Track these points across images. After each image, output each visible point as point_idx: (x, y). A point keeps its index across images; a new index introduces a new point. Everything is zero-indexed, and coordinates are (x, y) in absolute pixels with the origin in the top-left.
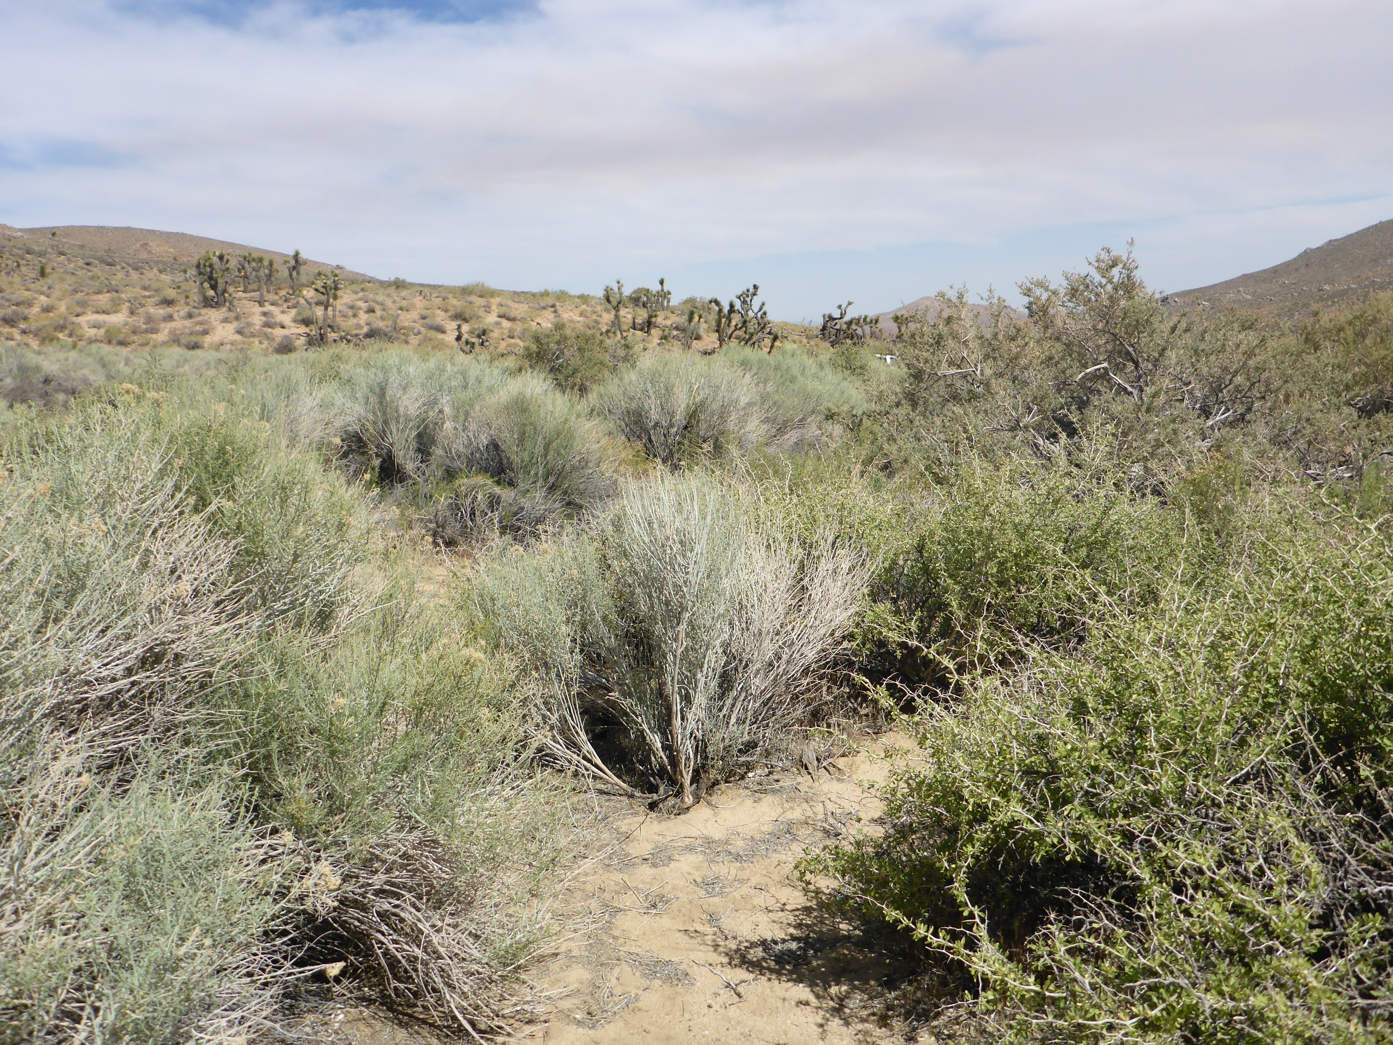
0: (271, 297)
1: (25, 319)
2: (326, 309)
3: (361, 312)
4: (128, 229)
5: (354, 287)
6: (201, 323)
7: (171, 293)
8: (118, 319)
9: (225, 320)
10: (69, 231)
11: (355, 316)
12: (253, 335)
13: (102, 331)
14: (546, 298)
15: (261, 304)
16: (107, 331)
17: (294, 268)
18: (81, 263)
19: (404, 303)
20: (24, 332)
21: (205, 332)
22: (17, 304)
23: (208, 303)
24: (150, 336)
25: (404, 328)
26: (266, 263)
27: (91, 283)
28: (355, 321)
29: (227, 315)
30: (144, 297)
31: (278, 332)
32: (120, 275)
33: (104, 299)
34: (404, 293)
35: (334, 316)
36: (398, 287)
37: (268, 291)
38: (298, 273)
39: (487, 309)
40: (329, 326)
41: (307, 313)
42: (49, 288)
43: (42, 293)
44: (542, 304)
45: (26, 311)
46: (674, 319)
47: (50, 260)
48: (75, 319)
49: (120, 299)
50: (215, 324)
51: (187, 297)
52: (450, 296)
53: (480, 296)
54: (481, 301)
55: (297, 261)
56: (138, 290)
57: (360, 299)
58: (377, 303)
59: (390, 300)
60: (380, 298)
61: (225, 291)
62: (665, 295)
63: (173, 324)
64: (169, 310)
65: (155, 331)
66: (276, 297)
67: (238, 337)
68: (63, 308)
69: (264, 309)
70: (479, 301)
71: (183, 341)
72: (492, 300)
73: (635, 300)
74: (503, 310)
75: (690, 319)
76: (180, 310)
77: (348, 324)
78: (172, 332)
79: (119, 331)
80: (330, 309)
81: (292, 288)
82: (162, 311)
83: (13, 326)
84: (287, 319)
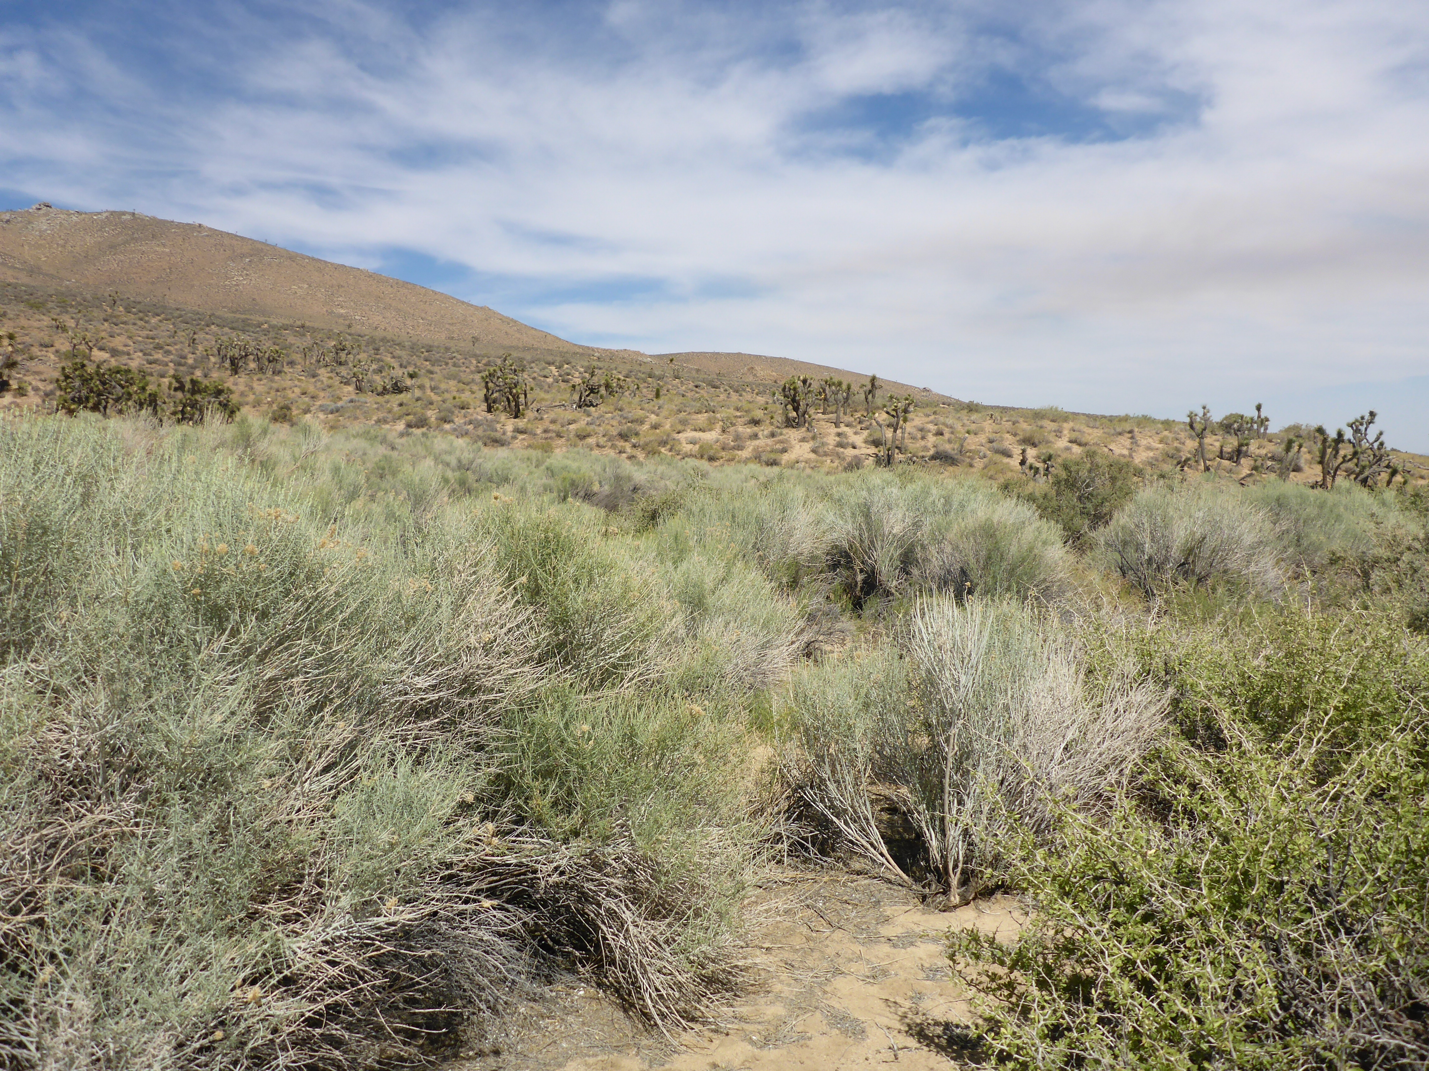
0: (848, 419)
1: (637, 434)
2: (895, 431)
3: (930, 435)
4: (739, 354)
5: (928, 410)
6: (781, 442)
7: (759, 414)
8: (711, 436)
9: (803, 440)
10: (689, 357)
11: (923, 438)
12: (826, 454)
13: (697, 446)
14: (1124, 424)
15: (837, 425)
16: (701, 447)
17: (870, 392)
18: (691, 385)
19: (973, 427)
20: (634, 446)
21: (784, 451)
22: (632, 422)
23: (790, 423)
24: (737, 452)
25: (970, 451)
26: (844, 387)
27: (694, 403)
28: (923, 443)
29: (804, 435)
30: (736, 417)
31: (850, 452)
32: (723, 397)
33: (702, 418)
34: (975, 416)
35: (903, 438)
36: (971, 410)
37: (845, 413)
38: (874, 397)
39: (1058, 434)
40: (897, 447)
41: (877, 435)
42: (659, 408)
43: (653, 412)
44: (1119, 430)
45: (638, 428)
46: (1271, 448)
47: (666, 383)
48: (676, 436)
49: (715, 418)
50: (793, 442)
51: (772, 418)
52: (1021, 420)
53: (1053, 421)
54: (1052, 426)
55: (873, 385)
56: (731, 411)
57: (931, 422)
58: (947, 426)
59: (959, 423)
60: (950, 421)
61: (805, 412)
62: (1263, 422)
63: (757, 442)
64: (755, 429)
65: (740, 448)
66: (852, 419)
67: (813, 456)
68: (667, 427)
69: (839, 430)
70: (1050, 426)
71: (764, 458)
72: (1065, 425)
73: (1228, 426)
74: (1074, 435)
75: (1288, 449)
76: (764, 430)
77: (913, 446)
78: (756, 449)
79: (711, 447)
80: (899, 431)
81: (867, 410)
82: (749, 430)
83: (626, 441)
84: (859, 440)
